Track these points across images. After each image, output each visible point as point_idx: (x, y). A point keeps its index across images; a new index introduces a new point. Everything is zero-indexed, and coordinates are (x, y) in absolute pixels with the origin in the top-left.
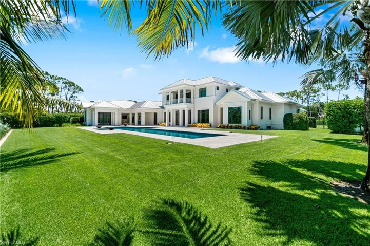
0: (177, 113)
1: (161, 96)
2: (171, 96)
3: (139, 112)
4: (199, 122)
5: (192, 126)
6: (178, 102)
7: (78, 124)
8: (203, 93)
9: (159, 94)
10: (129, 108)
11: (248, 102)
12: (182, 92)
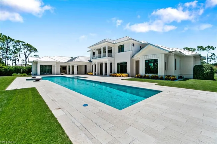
0: (101, 65)
1: (90, 53)
2: (97, 53)
3: (73, 64)
4: (118, 72)
5: (113, 76)
6: (102, 56)
7: (25, 74)
8: (121, 49)
9: (88, 51)
10: (66, 62)
11: (165, 54)
12: (105, 49)
